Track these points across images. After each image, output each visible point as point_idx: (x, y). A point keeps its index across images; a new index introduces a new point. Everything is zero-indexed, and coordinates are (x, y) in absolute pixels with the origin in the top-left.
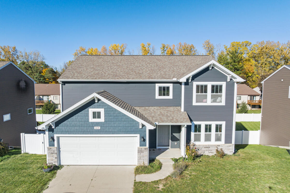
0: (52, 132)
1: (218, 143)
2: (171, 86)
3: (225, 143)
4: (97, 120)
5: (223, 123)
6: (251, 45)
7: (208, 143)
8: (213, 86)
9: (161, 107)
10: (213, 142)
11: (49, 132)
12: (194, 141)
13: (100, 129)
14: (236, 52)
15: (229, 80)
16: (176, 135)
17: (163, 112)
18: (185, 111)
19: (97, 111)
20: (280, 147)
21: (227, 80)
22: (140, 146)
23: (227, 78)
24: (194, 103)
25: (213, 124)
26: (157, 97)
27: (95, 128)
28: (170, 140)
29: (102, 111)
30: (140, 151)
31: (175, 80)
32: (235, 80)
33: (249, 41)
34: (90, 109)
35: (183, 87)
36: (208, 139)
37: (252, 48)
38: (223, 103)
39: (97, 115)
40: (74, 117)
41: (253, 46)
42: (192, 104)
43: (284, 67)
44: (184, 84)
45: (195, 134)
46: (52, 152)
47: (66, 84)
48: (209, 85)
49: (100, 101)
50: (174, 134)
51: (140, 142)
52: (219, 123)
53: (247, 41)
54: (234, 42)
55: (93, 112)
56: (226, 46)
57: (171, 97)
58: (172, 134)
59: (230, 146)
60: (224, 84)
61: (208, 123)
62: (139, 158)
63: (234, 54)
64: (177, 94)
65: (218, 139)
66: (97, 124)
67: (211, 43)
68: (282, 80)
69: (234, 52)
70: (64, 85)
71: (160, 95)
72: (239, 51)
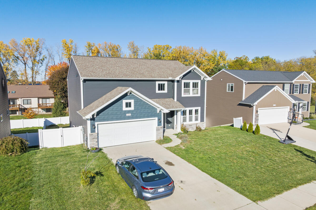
0: (93, 121)
1: (197, 122)
2: (166, 83)
3: (201, 122)
4: (128, 109)
5: (199, 108)
6: (172, 49)
7: (191, 123)
8: (193, 83)
9: (160, 99)
10: (194, 122)
11: (91, 121)
12: (183, 122)
13: (130, 115)
14: (159, 54)
15: (203, 79)
16: (170, 119)
17: (164, 102)
18: (177, 101)
19: (128, 102)
20: (222, 126)
21: (201, 79)
22: (158, 126)
23: (201, 77)
24: (183, 95)
25: (194, 109)
26: (157, 91)
27: (127, 115)
28: (166, 123)
29: (132, 101)
30: (158, 130)
31: (170, 78)
32: (205, 79)
33: (170, 45)
34: (123, 100)
35: (176, 83)
36: (191, 120)
37: (172, 52)
38: (199, 95)
39: (128, 105)
40: (111, 107)
41: (173, 50)
42: (181, 96)
43: (223, 71)
44: (176, 81)
45: (183, 117)
46: (94, 137)
47: (87, 82)
48: (191, 82)
49: (131, 94)
50: (168, 119)
51: (158, 123)
52: (197, 108)
53: (168, 45)
54: (157, 45)
55: (126, 103)
56: (149, 48)
57: (166, 91)
58: (167, 118)
59: (203, 124)
60: (199, 82)
61: (191, 108)
62: (157, 135)
63: (158, 57)
64: (171, 89)
65: (196, 119)
66: (129, 112)
67: (136, 44)
68: (222, 80)
69: (158, 54)
70: (85, 82)
71: (159, 90)
72: (162, 54)
